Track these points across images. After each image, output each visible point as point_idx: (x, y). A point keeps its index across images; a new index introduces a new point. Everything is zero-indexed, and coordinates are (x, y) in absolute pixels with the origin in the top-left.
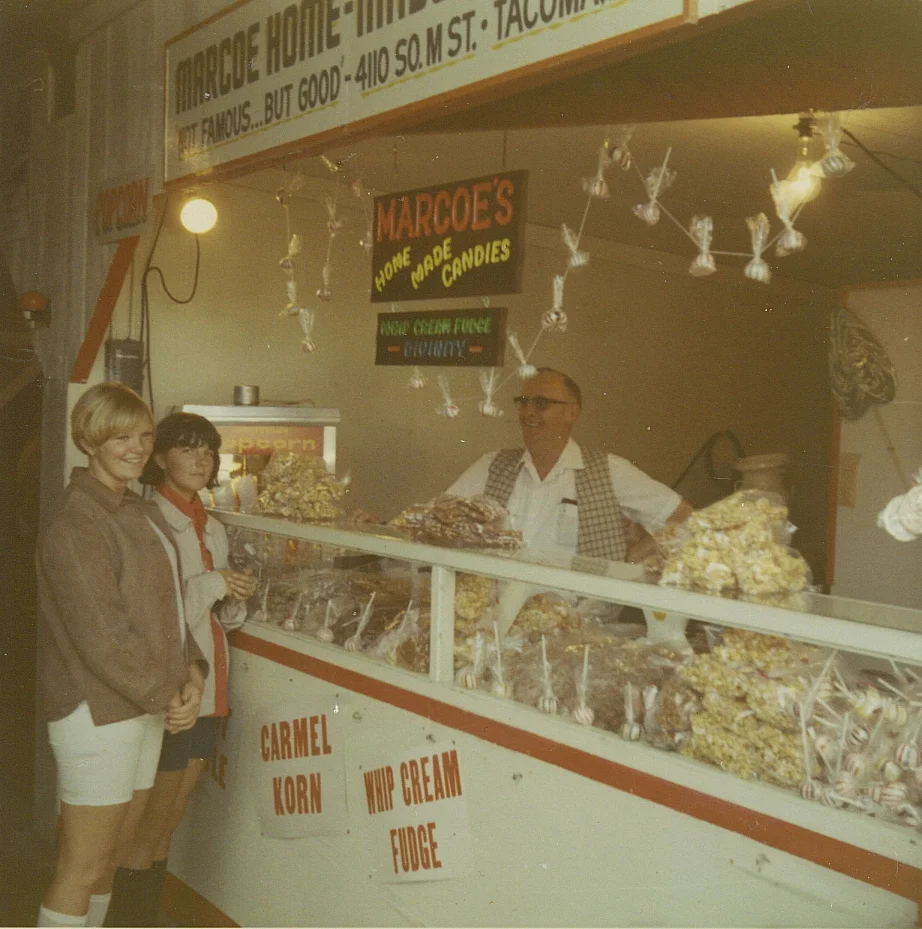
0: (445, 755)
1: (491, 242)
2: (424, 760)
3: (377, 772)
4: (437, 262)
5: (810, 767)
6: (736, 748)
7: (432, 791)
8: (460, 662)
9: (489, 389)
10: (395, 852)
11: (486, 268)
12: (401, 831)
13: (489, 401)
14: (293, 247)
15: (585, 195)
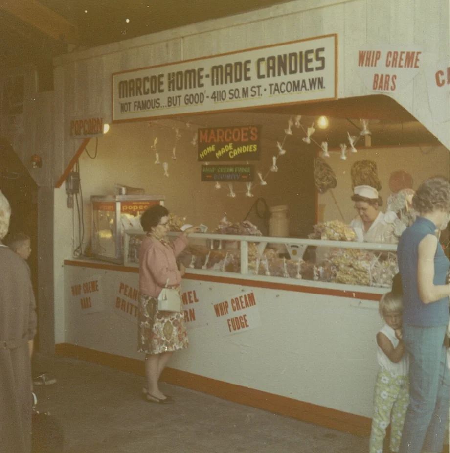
0: (249, 295)
1: (249, 145)
2: (241, 297)
3: (220, 304)
4: (227, 150)
5: (371, 279)
6: (349, 278)
7: (244, 305)
8: (250, 268)
9: (249, 188)
10: (230, 326)
11: (248, 153)
12: (232, 320)
13: (249, 192)
14: (156, 142)
15: (285, 134)
